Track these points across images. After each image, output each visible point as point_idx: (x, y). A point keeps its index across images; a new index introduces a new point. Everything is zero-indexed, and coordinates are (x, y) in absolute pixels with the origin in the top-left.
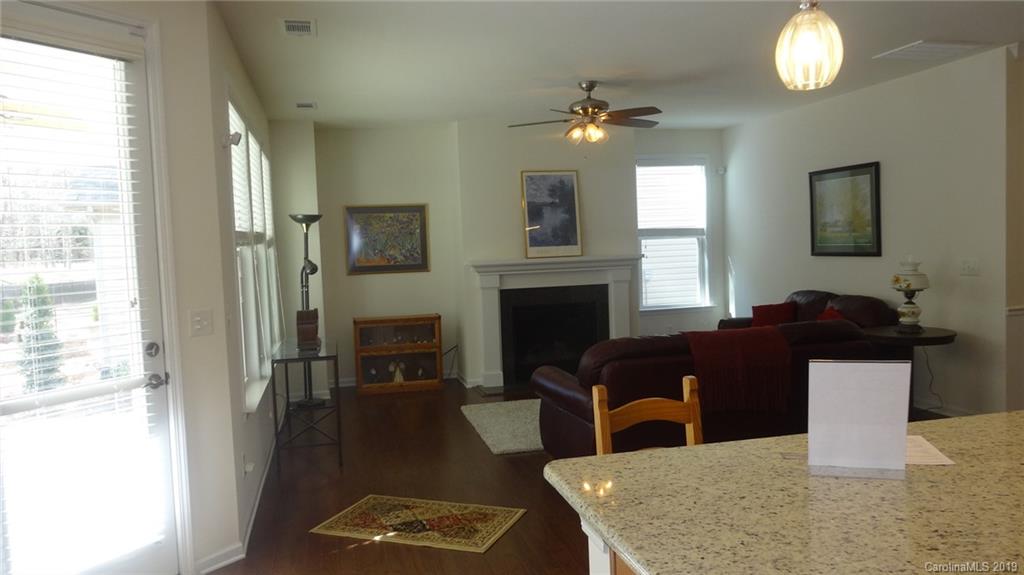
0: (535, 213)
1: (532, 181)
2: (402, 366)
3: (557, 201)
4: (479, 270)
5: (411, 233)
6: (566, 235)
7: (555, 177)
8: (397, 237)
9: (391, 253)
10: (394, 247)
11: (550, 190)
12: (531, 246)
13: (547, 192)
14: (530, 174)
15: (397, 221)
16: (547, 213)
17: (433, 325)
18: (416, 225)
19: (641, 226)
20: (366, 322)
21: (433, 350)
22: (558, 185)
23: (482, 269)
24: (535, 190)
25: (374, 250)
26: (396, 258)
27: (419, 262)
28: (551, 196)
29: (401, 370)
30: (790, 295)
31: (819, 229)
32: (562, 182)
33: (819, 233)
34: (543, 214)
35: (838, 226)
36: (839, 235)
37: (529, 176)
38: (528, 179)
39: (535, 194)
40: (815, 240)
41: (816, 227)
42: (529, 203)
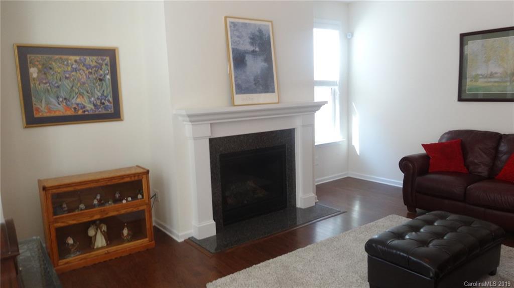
0: (239, 60)
1: (234, 27)
2: (104, 228)
3: (257, 49)
4: (193, 119)
5: (101, 80)
6: (265, 83)
7: (255, 25)
8: (84, 83)
9: (79, 101)
10: (81, 94)
11: (251, 39)
12: (236, 94)
13: (248, 40)
14: (232, 20)
15: (84, 65)
16: (249, 59)
17: (140, 182)
18: (106, 70)
19: (317, 77)
20: (59, 187)
21: (141, 208)
22: (258, 34)
23: (195, 118)
24: (238, 37)
25: (58, 98)
26: (84, 107)
27: (111, 110)
28: (252, 44)
29: (103, 233)
30: (445, 134)
31: (468, 80)
32: (260, 31)
33: (469, 83)
34: (246, 61)
35: (494, 77)
36: (496, 84)
37: (232, 23)
38: (232, 25)
39: (239, 41)
40: (463, 88)
41: (466, 79)
42: (233, 50)
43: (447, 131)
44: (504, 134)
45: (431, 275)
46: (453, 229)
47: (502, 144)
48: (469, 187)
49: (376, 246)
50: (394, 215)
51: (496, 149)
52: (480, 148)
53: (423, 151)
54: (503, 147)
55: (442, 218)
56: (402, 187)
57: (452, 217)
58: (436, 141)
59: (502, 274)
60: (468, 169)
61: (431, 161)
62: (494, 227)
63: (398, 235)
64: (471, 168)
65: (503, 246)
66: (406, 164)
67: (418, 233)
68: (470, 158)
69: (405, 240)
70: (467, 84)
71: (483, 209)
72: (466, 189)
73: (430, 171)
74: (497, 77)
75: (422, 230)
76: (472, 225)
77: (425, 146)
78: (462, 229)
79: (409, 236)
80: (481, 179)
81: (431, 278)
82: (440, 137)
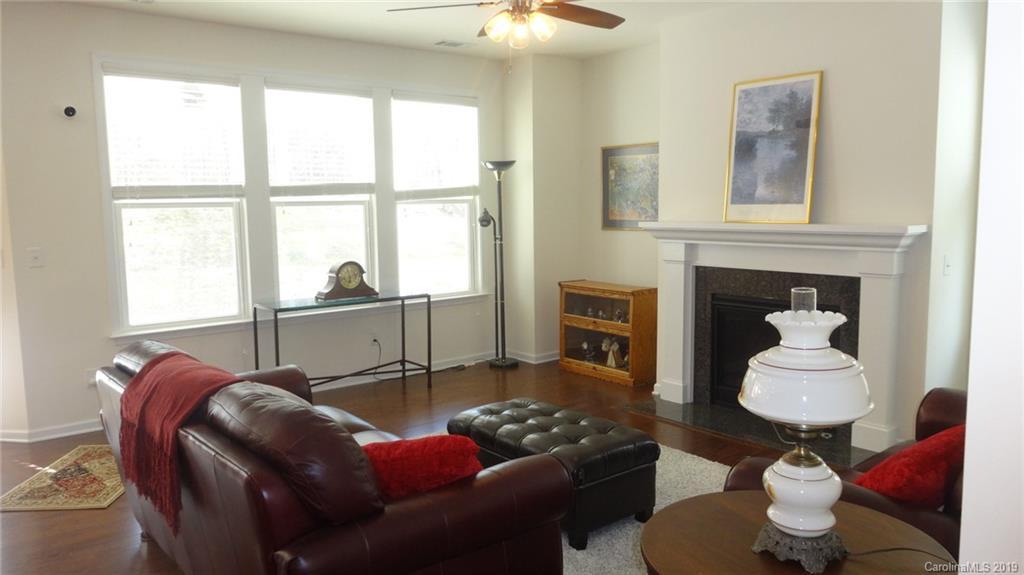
0: (745, 149)
1: (747, 98)
2: (615, 347)
3: (781, 128)
7: (784, 86)
8: (649, 185)
9: (642, 205)
10: (646, 198)
11: (771, 111)
12: (734, 202)
13: (767, 114)
14: (744, 87)
15: (649, 164)
16: (762, 148)
22: (787, 100)
24: (750, 112)
25: (627, 201)
26: (647, 212)
28: (772, 120)
32: (793, 95)
34: (756, 150)
37: (743, 91)
38: (743, 96)
39: (749, 119)
42: (738, 134)
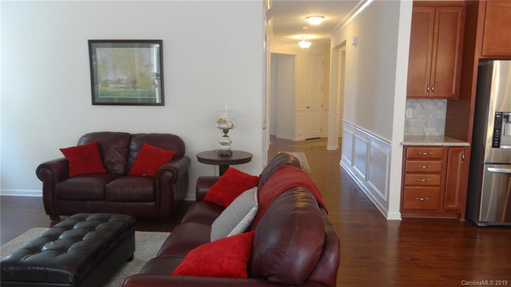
30: (83, 137)
31: (100, 85)
33: (100, 88)
35: (121, 83)
36: (123, 90)
40: (96, 93)
41: (98, 84)
43: (85, 134)
44: (134, 134)
45: (71, 280)
46: (91, 228)
47: (132, 143)
48: (107, 185)
49: (7, 269)
50: (34, 228)
51: (128, 147)
52: (114, 148)
53: (61, 156)
54: (134, 146)
55: (82, 219)
56: (42, 196)
57: (91, 217)
58: (75, 145)
59: (138, 258)
60: (106, 168)
61: (70, 165)
62: (128, 217)
63: (34, 249)
64: (109, 167)
65: (136, 233)
66: (43, 171)
67: (56, 241)
68: (108, 158)
69: (42, 253)
70: (99, 89)
71: (120, 204)
72: (104, 188)
73: (70, 176)
74: (123, 84)
75: (61, 237)
76: (109, 221)
77: (64, 151)
78: (101, 227)
79: (46, 247)
80: (117, 176)
81: (71, 283)
82: (78, 141)
